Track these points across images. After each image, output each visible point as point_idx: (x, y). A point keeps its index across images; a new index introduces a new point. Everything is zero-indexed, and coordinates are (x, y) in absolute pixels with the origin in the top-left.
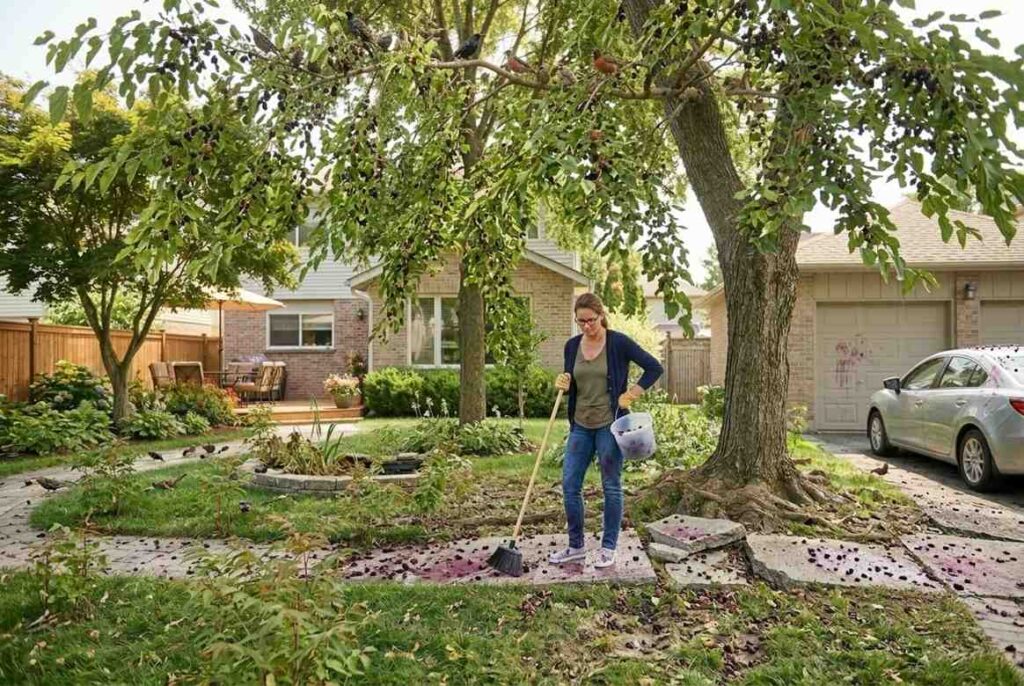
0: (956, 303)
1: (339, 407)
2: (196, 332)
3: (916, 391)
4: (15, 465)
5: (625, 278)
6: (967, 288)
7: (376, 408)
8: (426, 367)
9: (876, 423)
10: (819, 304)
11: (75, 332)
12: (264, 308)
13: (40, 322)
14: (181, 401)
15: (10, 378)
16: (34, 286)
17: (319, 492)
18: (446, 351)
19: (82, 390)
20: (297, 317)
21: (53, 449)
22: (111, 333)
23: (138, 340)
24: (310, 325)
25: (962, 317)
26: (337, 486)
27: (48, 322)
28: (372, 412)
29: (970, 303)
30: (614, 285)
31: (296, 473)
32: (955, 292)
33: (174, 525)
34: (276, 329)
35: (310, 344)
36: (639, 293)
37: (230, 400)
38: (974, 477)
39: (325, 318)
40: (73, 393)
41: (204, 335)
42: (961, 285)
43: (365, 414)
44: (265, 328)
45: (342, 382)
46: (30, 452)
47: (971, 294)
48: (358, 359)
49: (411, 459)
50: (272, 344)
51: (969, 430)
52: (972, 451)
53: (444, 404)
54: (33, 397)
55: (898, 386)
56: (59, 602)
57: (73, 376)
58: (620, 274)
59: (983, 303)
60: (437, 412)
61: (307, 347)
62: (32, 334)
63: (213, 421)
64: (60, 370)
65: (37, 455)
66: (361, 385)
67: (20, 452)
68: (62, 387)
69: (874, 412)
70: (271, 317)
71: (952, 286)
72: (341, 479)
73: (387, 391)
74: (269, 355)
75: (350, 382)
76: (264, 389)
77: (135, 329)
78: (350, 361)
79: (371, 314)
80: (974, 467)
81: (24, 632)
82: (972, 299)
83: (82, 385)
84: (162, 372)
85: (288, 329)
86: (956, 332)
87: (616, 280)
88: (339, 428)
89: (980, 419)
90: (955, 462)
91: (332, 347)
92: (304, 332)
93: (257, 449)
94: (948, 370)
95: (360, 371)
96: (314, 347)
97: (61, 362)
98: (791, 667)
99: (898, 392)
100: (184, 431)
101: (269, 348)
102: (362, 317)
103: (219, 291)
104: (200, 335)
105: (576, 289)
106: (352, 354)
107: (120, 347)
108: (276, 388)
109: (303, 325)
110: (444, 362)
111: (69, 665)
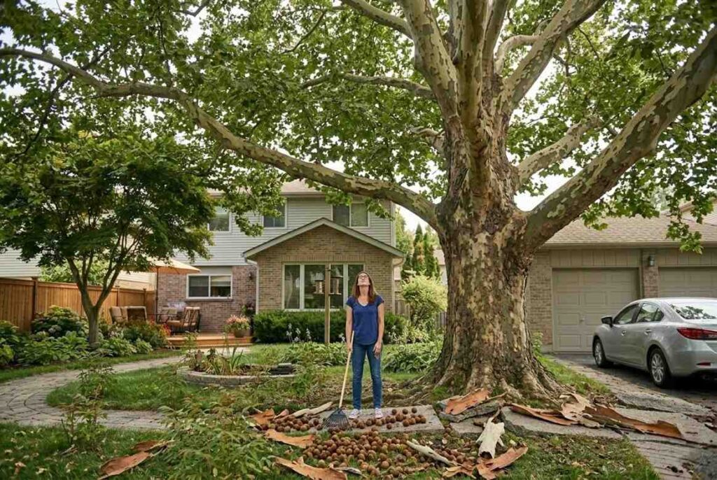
0: (642, 268)
1: (236, 336)
2: (140, 287)
3: (623, 325)
4: (27, 371)
5: (426, 253)
6: (649, 259)
7: (261, 337)
8: (294, 310)
9: (598, 347)
10: (555, 270)
11: (62, 286)
12: (185, 271)
13: (39, 280)
14: (133, 332)
15: (19, 316)
16: (39, 257)
17: (228, 385)
18: (307, 301)
19: (68, 325)
20: (208, 277)
21: (52, 361)
22: (88, 288)
23: (106, 292)
24: (217, 283)
25: (647, 278)
26: (240, 382)
27: (43, 280)
28: (258, 340)
29: (652, 269)
30: (418, 257)
31: (214, 374)
32: (641, 261)
33: (140, 403)
34: (193, 285)
35: (216, 296)
36: (435, 262)
37: (165, 331)
38: (658, 379)
39: (227, 278)
40: (61, 326)
41: (145, 290)
42: (645, 257)
43: (254, 341)
44: (185, 285)
45: (239, 320)
46: (36, 363)
47: (652, 263)
48: (248, 305)
49: (287, 367)
50: (190, 296)
51: (654, 349)
52: (656, 362)
53: (308, 332)
54: (34, 328)
55: (611, 321)
56: (79, 439)
57: (62, 315)
58: (422, 250)
59: (660, 269)
60: (303, 338)
61: (214, 298)
62: (34, 287)
63: (154, 345)
64: (52, 311)
65: (42, 365)
66: (252, 323)
67: (30, 363)
68: (54, 323)
69: (596, 339)
70: (190, 277)
71: (639, 257)
72: (242, 377)
73: (268, 327)
74: (188, 303)
75: (244, 320)
76: (186, 325)
77: (105, 285)
78: (243, 307)
79: (258, 275)
80: (658, 371)
81: (59, 457)
82: (653, 266)
83: (67, 321)
84: (118, 314)
85: (201, 285)
86: (643, 287)
87: (420, 254)
88: (239, 350)
89: (660, 341)
90: (647, 369)
91: (231, 298)
92: (212, 288)
93: (188, 359)
94: (642, 311)
95: (249, 312)
96: (219, 298)
97: (53, 306)
98: (523, 474)
99: (611, 326)
100: (135, 351)
101: (188, 298)
102: (252, 278)
103: (159, 259)
104: (142, 289)
105: (394, 260)
106: (244, 302)
107: (94, 297)
108: (194, 324)
109: (212, 283)
110: (306, 307)
111: (91, 472)
